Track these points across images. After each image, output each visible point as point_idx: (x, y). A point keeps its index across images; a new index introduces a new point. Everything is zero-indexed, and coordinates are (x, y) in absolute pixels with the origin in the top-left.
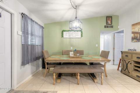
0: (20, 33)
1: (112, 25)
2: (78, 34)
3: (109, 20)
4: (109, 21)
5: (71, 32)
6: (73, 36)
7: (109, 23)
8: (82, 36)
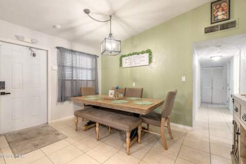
1: (231, 20)
2: (143, 59)
3: (220, 9)
4: (219, 13)
5: (133, 56)
6: (137, 62)
7: (220, 17)
8: (150, 61)
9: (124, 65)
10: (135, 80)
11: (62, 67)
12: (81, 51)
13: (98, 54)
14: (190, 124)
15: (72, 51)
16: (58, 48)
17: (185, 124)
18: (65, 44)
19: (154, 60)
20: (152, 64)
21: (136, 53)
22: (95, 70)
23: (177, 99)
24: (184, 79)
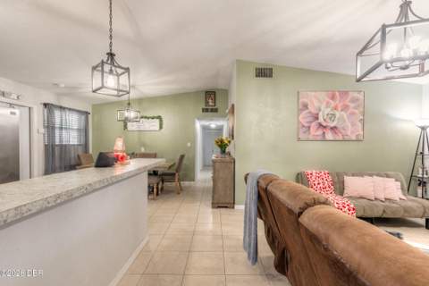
1: (216, 107)
2: (154, 124)
3: (210, 98)
4: (210, 101)
7: (211, 104)
8: (161, 127)
9: (130, 128)
10: (144, 145)
12: (71, 107)
13: (89, 110)
14: (193, 179)
15: (61, 108)
16: (45, 105)
17: (190, 181)
18: (51, 100)
19: (164, 126)
20: (163, 130)
21: (146, 117)
22: (84, 131)
23: (185, 161)
24: (189, 144)
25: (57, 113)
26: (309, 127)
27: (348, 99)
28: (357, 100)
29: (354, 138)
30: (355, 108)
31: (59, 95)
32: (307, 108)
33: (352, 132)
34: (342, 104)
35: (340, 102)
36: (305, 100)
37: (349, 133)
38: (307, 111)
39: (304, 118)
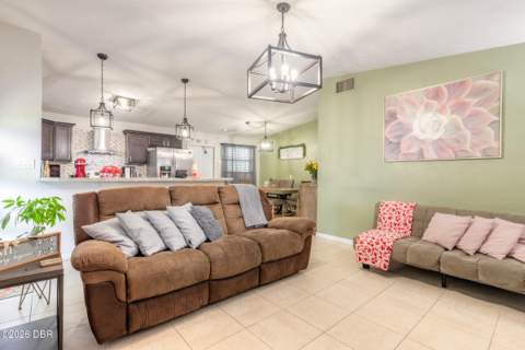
0: (220, 162)
8: (304, 154)
9: (282, 157)
10: (291, 172)
11: (224, 160)
15: (233, 145)
16: (222, 145)
18: (226, 140)
19: (307, 154)
20: (306, 157)
25: (229, 150)
26: (399, 144)
27: (467, 93)
28: (486, 90)
29: (479, 155)
30: (479, 104)
31: (232, 136)
32: (396, 118)
33: (474, 146)
34: (453, 102)
35: (449, 99)
36: (392, 108)
37: (468, 147)
38: (396, 122)
39: (390, 132)
